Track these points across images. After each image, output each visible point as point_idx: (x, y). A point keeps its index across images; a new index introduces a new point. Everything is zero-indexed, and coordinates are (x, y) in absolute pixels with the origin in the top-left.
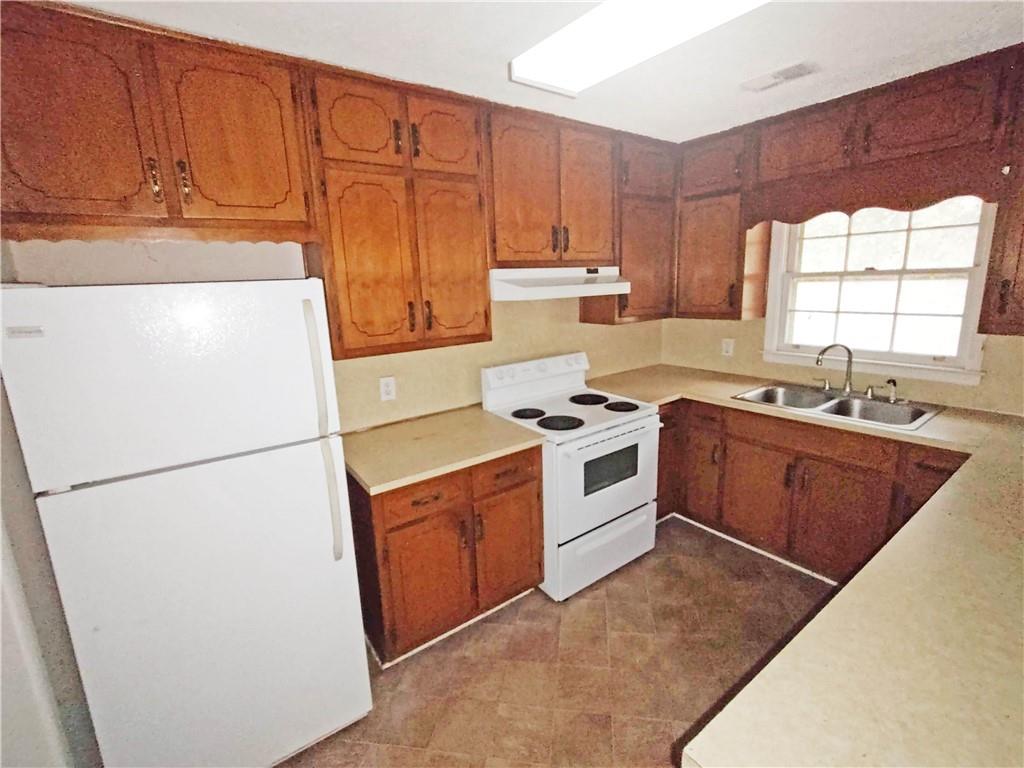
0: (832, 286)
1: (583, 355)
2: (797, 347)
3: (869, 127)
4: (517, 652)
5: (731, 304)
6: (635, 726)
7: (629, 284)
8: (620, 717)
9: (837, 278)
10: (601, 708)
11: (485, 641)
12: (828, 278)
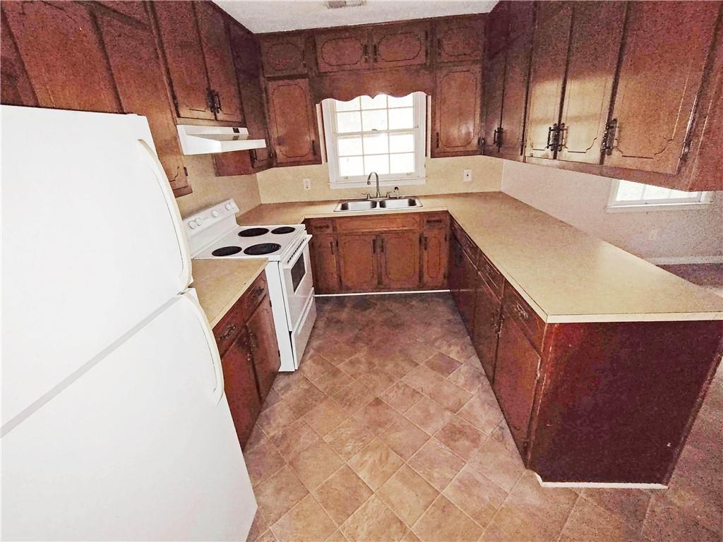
0: (358, 141)
1: (232, 200)
2: (347, 178)
3: (375, 47)
4: (301, 410)
5: (315, 154)
6: (390, 392)
7: (264, 140)
8: (380, 395)
9: (359, 136)
10: (371, 399)
11: (274, 421)
12: (355, 136)
